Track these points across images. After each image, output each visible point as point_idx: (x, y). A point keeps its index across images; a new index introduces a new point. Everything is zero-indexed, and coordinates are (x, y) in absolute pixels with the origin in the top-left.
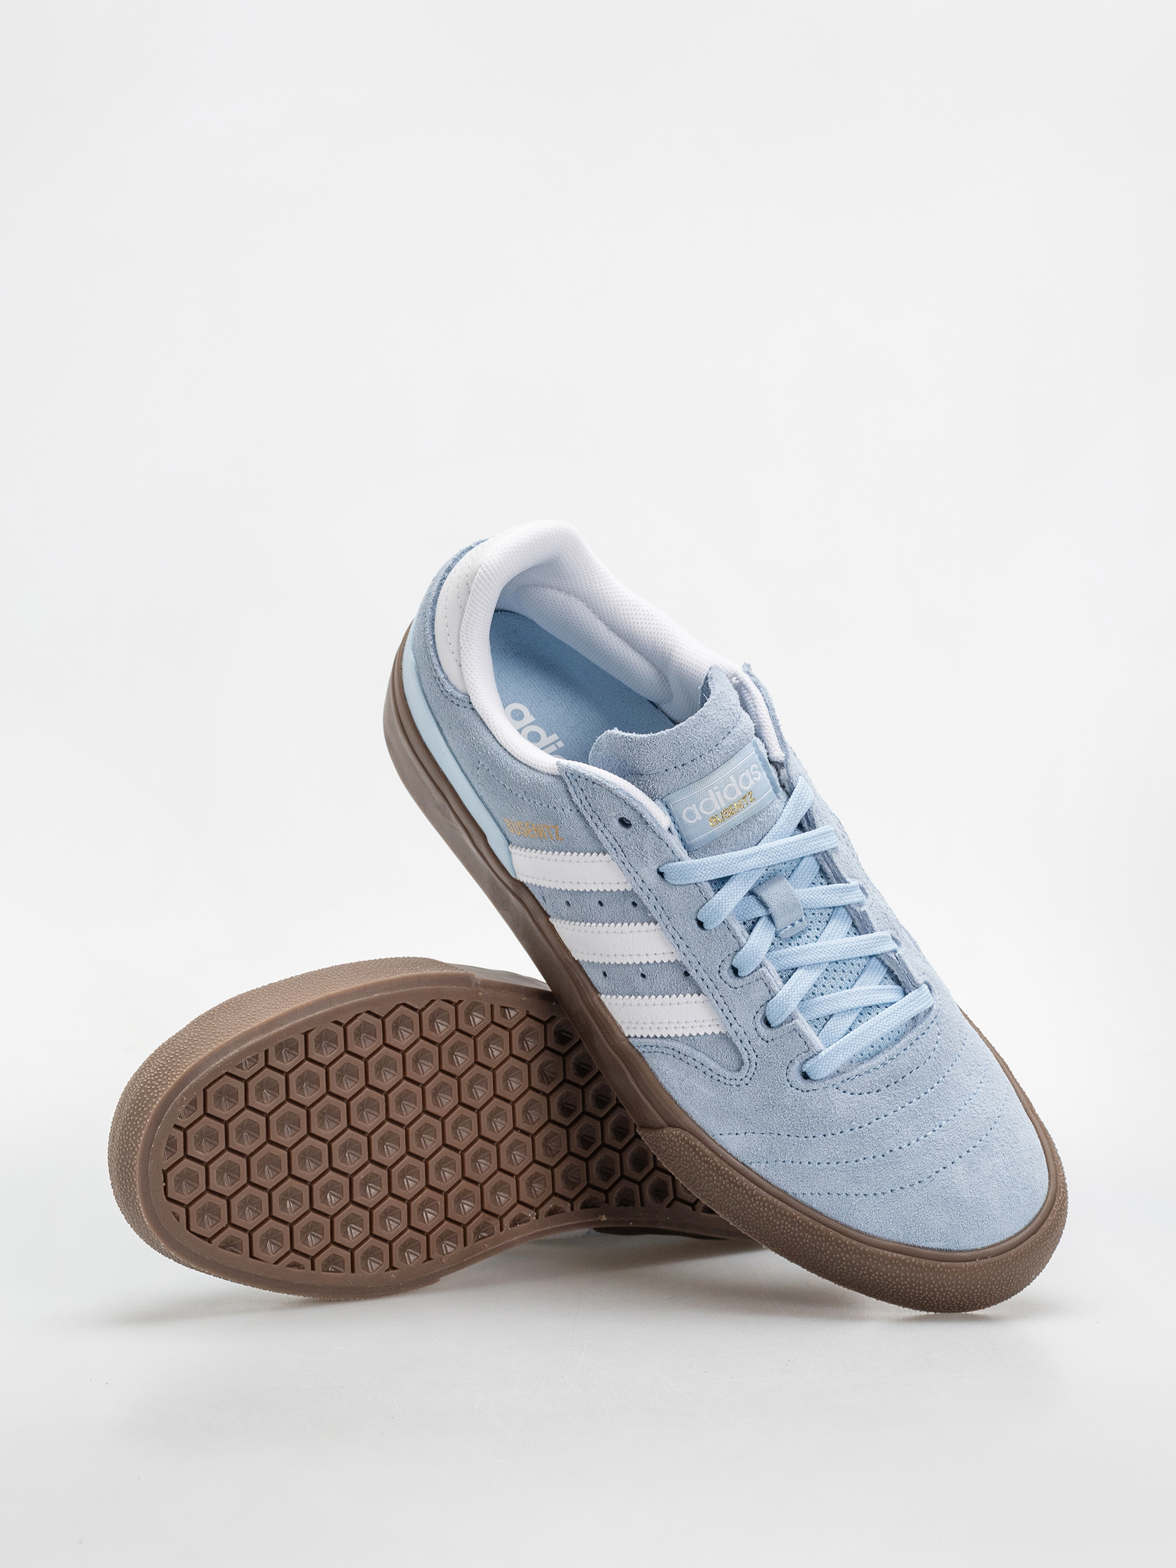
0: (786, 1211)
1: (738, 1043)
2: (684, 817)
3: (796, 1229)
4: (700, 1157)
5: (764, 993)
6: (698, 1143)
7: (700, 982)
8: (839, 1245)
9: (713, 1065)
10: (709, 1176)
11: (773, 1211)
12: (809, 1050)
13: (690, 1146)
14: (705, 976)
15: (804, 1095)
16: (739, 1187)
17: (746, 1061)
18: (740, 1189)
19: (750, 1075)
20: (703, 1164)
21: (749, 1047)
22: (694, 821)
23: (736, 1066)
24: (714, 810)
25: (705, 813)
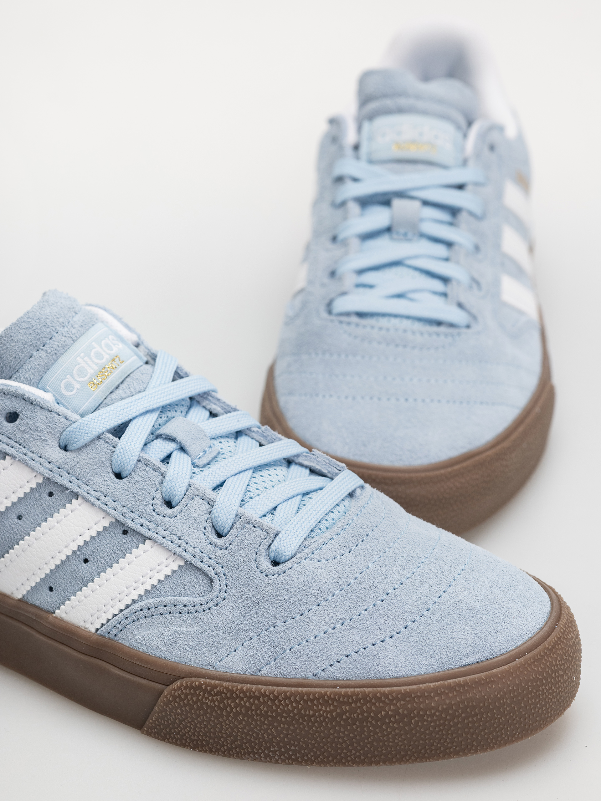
0: (314, 694)
1: (199, 565)
2: (64, 392)
3: (332, 707)
4: (209, 693)
5: (205, 506)
6: (202, 680)
7: (140, 529)
8: (379, 699)
9: (185, 600)
10: (226, 706)
11: (301, 702)
12: (268, 534)
13: (196, 688)
14: (143, 521)
15: (282, 577)
16: (258, 698)
17: (213, 576)
18: (261, 699)
19: (223, 587)
20: (215, 698)
21: (212, 562)
22: (74, 392)
23: (205, 587)
24: (89, 374)
25: (82, 379)
